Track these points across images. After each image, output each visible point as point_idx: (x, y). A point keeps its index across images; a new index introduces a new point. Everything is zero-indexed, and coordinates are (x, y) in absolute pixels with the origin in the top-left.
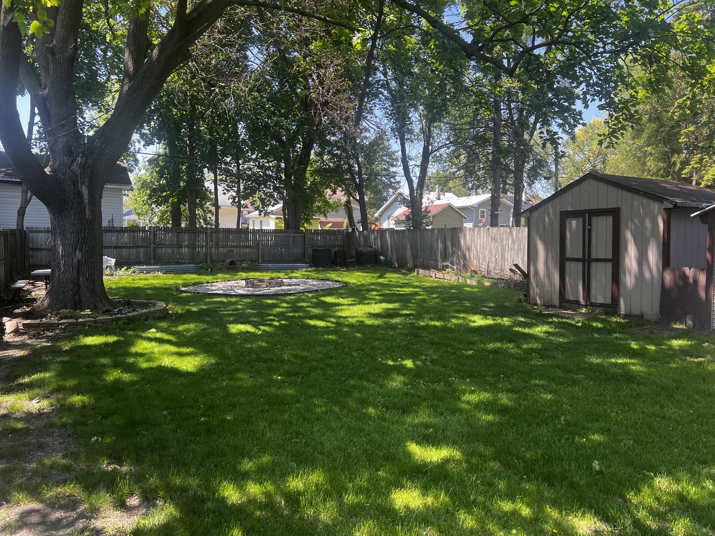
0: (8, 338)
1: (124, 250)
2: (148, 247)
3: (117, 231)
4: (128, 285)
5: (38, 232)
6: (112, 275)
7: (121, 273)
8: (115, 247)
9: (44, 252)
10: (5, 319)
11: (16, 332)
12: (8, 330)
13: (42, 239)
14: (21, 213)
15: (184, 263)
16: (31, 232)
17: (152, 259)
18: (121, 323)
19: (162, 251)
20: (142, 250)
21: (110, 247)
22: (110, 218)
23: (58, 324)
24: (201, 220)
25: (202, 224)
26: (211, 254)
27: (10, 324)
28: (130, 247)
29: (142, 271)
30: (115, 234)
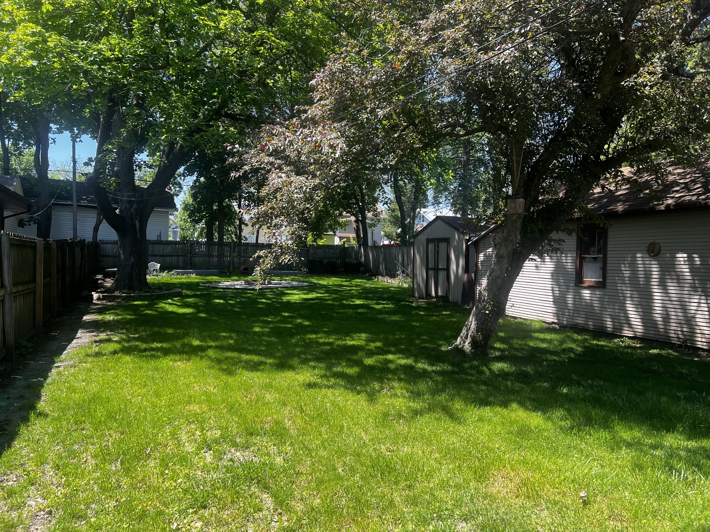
0: (94, 301)
1: (168, 258)
2: (185, 256)
3: (164, 244)
4: (166, 282)
5: (107, 243)
6: (157, 276)
7: (164, 274)
8: (161, 256)
9: (110, 259)
10: (93, 293)
11: (99, 299)
12: (94, 299)
13: (109, 249)
14: (96, 229)
15: (211, 269)
16: (102, 243)
17: (189, 266)
18: (153, 297)
19: (196, 259)
20: (181, 258)
21: (157, 256)
22: (159, 234)
23: (120, 296)
24: (233, 236)
25: (234, 239)
26: (233, 262)
27: (95, 295)
28: (172, 256)
29: (178, 274)
30: (162, 246)
